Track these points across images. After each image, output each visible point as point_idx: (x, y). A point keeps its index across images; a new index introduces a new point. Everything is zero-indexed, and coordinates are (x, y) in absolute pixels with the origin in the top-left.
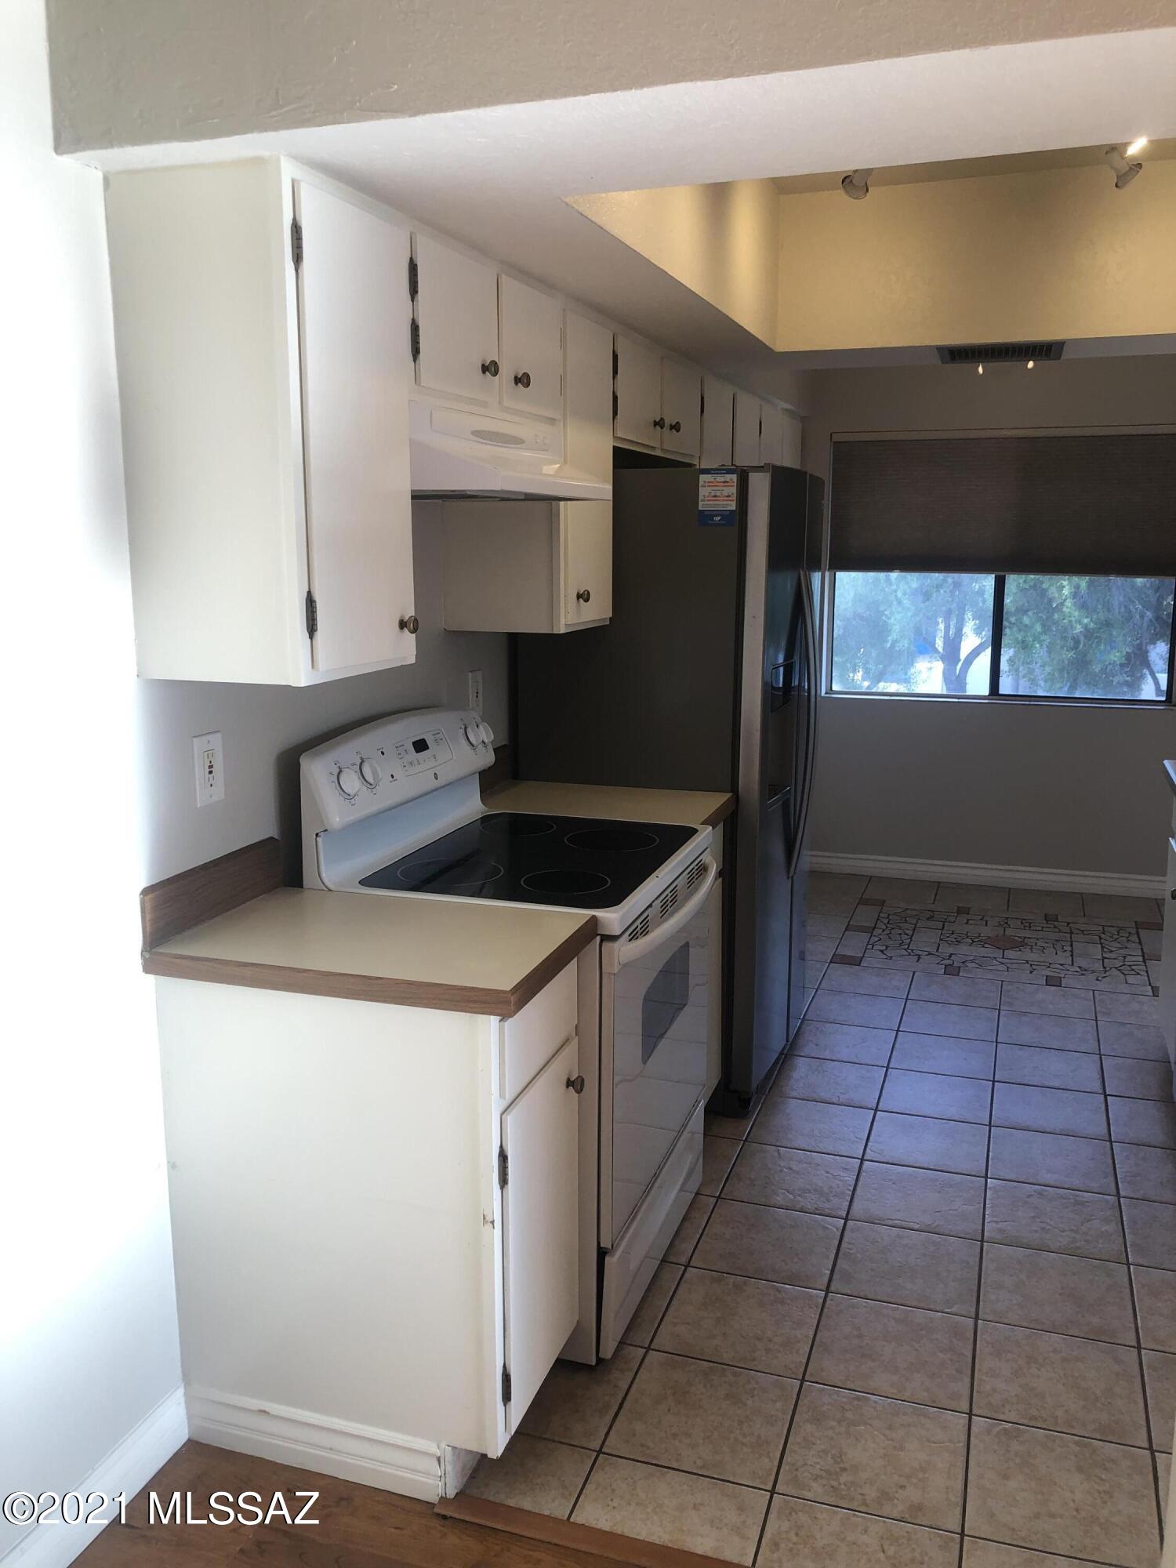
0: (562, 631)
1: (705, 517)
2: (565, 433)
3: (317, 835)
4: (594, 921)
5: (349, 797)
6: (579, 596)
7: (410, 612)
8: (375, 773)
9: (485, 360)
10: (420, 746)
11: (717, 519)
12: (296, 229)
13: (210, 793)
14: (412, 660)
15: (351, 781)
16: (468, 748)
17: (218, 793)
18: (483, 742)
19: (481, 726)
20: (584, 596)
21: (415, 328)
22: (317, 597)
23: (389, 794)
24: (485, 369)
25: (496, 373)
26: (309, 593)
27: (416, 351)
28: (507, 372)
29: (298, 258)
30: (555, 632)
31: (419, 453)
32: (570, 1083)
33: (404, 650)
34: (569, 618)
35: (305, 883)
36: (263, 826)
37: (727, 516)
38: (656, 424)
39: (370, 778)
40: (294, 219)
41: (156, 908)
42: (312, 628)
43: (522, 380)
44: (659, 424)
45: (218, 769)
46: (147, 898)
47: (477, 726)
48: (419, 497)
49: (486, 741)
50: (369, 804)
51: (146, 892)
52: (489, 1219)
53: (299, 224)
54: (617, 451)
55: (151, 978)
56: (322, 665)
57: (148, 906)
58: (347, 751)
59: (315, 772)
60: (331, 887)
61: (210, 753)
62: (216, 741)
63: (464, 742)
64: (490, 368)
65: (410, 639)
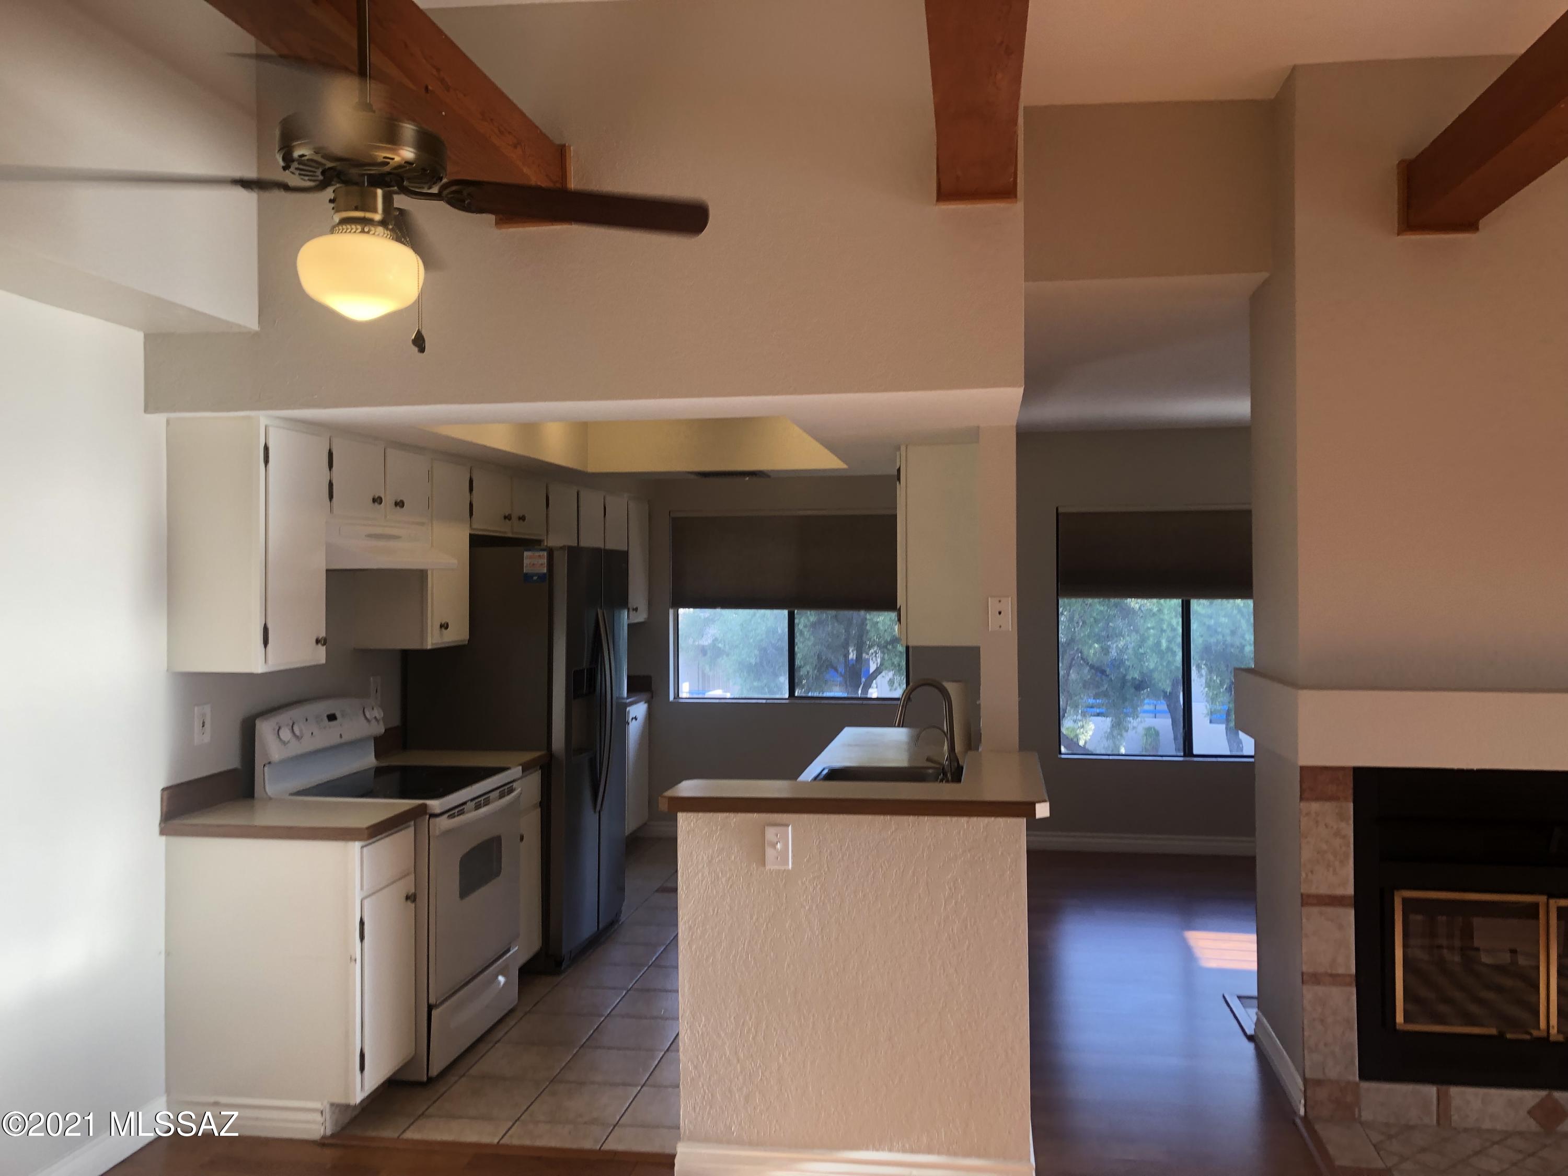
0: (429, 647)
1: (528, 577)
2: (432, 529)
3: (264, 765)
4: (425, 806)
5: (284, 743)
6: (441, 626)
7: (322, 634)
8: (301, 731)
9: (374, 496)
10: (332, 717)
11: (535, 578)
12: (266, 449)
13: (203, 738)
14: (323, 661)
15: (286, 734)
16: (365, 721)
17: (207, 738)
18: (375, 717)
19: (375, 708)
20: (444, 626)
21: (331, 485)
22: (270, 626)
23: (308, 744)
24: (374, 500)
25: (381, 503)
26: (265, 624)
27: (331, 496)
28: (388, 500)
29: (266, 461)
30: (424, 647)
31: (331, 549)
32: (407, 898)
33: (320, 655)
34: (433, 640)
35: (256, 795)
36: (231, 761)
37: (542, 577)
38: (505, 517)
39: (297, 733)
40: (266, 444)
41: (169, 799)
42: (266, 642)
43: (400, 504)
44: (508, 517)
45: (207, 725)
46: (166, 793)
47: (373, 709)
48: (331, 574)
49: (378, 717)
50: (296, 748)
51: (164, 790)
52: (353, 958)
53: (268, 446)
54: (472, 537)
55: (164, 838)
56: (270, 661)
57: (165, 797)
58: (284, 717)
59: (265, 729)
60: (272, 796)
61: (204, 715)
62: (207, 709)
63: (363, 718)
64: (377, 500)
65: (322, 650)
